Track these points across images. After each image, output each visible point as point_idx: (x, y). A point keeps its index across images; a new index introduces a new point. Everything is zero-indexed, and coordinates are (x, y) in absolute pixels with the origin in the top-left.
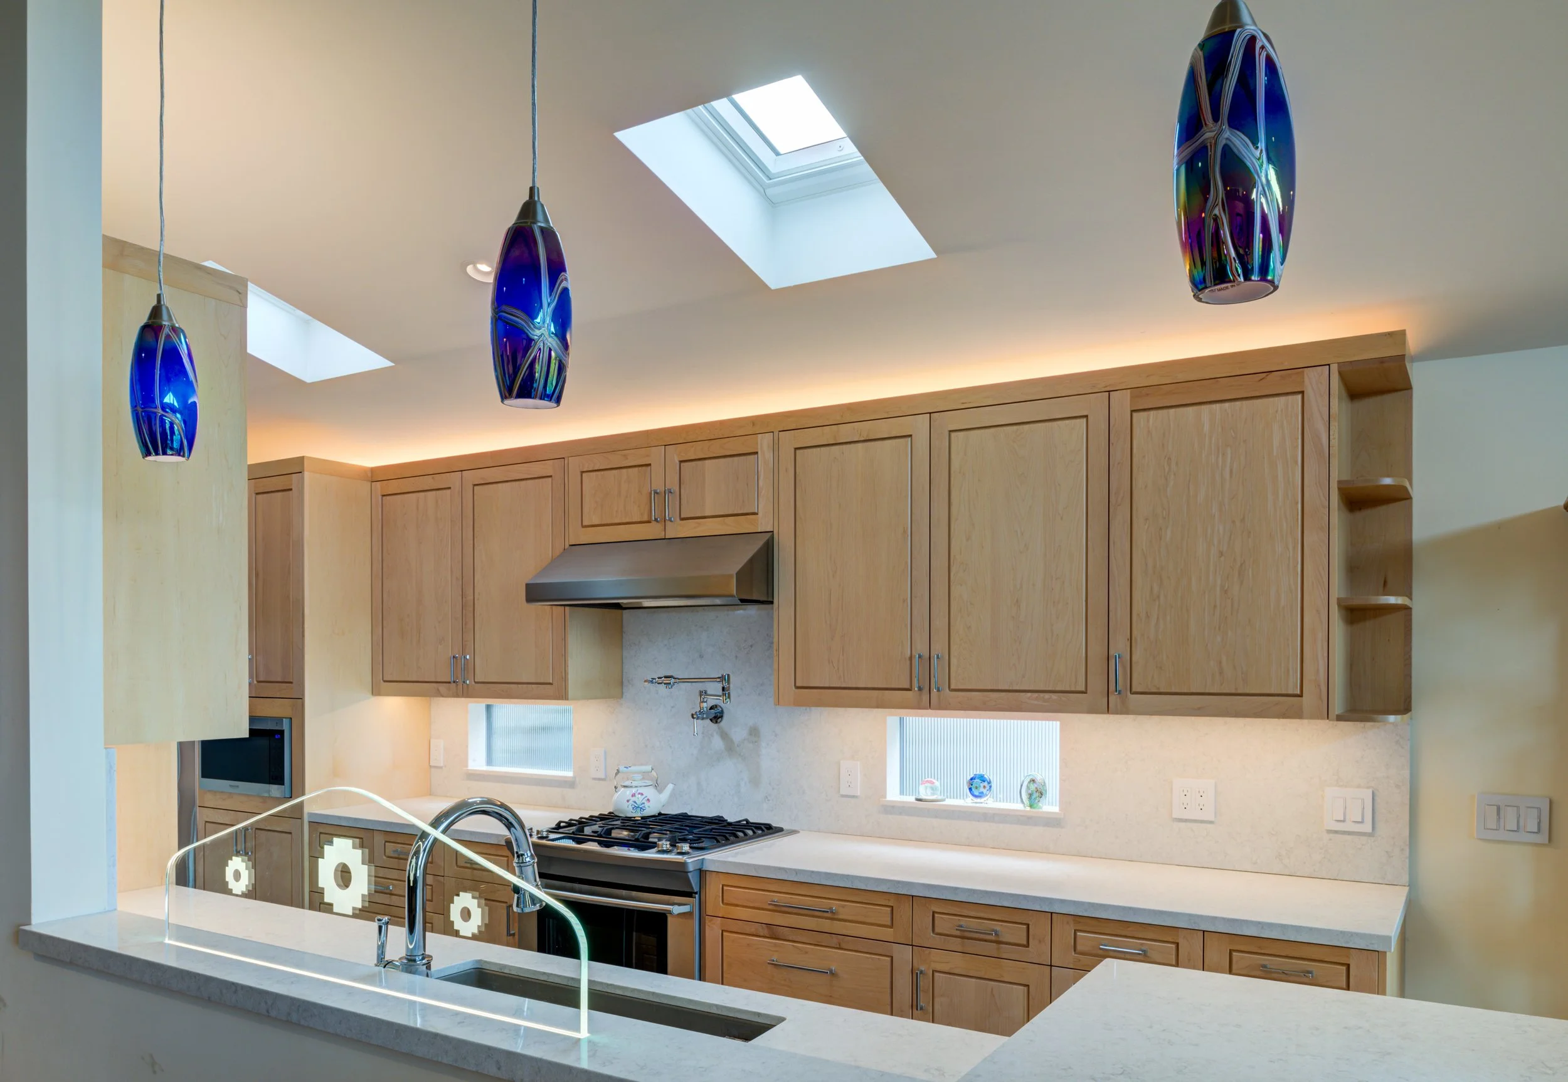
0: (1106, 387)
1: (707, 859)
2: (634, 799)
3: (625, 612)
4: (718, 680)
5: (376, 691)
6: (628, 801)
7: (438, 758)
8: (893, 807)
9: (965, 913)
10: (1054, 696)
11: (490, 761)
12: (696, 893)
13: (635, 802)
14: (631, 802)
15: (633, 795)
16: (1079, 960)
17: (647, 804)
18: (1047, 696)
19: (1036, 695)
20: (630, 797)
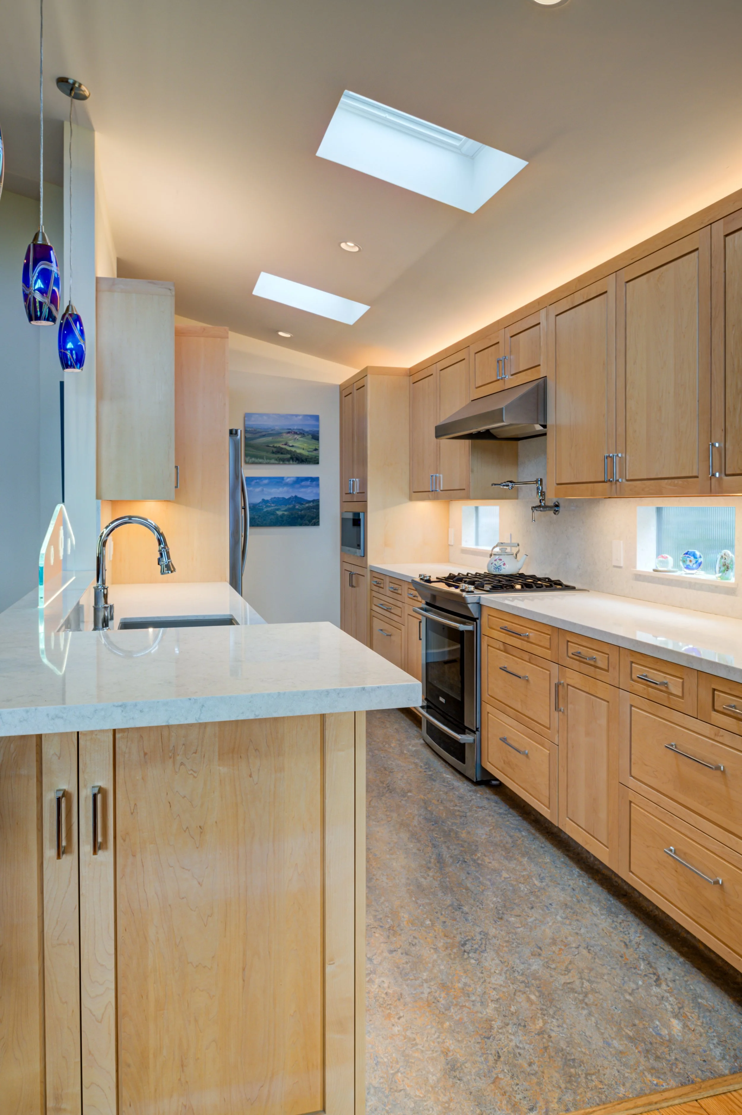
0: (709, 220)
1: (483, 598)
2: (496, 562)
3: (520, 443)
4: (535, 482)
5: (411, 499)
6: (492, 564)
7: (451, 541)
8: (640, 575)
9: (584, 644)
10: (680, 481)
11: (477, 543)
12: (478, 619)
13: (495, 564)
14: (493, 564)
15: (495, 560)
16: (633, 686)
17: (503, 567)
18: (676, 481)
19: (670, 481)
20: (493, 561)
